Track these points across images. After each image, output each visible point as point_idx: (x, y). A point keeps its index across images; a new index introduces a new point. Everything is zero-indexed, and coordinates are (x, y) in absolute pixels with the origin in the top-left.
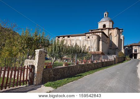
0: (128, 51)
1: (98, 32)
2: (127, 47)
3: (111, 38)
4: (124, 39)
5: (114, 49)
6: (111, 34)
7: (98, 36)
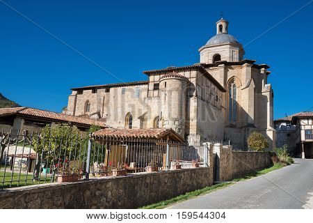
0: (289, 135)
1: (184, 70)
2: (285, 124)
3: (235, 93)
4: (272, 95)
5: (242, 128)
6: (232, 80)
7: (185, 81)
